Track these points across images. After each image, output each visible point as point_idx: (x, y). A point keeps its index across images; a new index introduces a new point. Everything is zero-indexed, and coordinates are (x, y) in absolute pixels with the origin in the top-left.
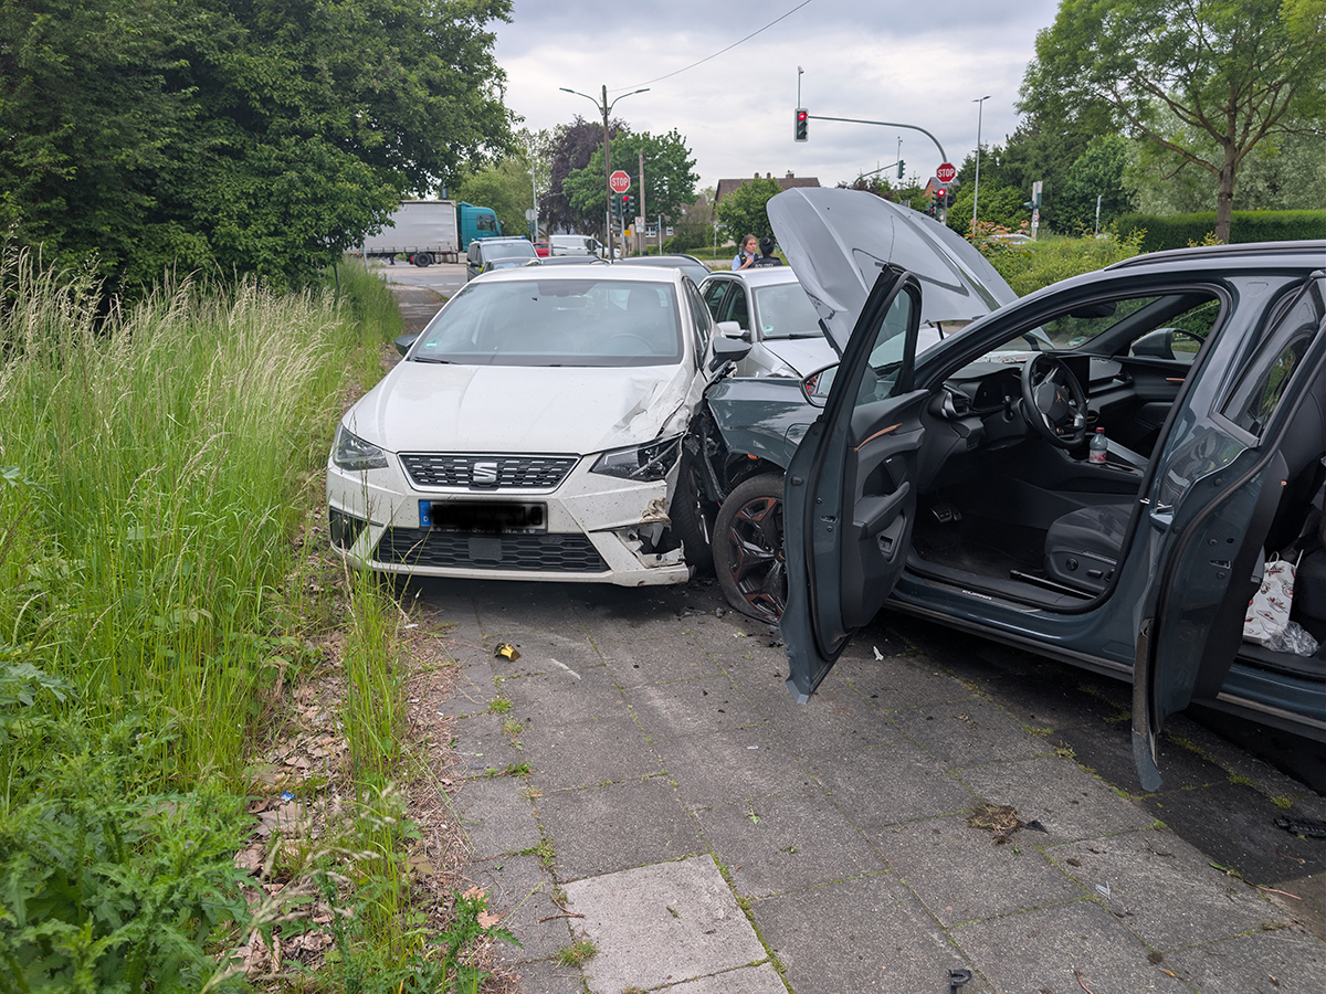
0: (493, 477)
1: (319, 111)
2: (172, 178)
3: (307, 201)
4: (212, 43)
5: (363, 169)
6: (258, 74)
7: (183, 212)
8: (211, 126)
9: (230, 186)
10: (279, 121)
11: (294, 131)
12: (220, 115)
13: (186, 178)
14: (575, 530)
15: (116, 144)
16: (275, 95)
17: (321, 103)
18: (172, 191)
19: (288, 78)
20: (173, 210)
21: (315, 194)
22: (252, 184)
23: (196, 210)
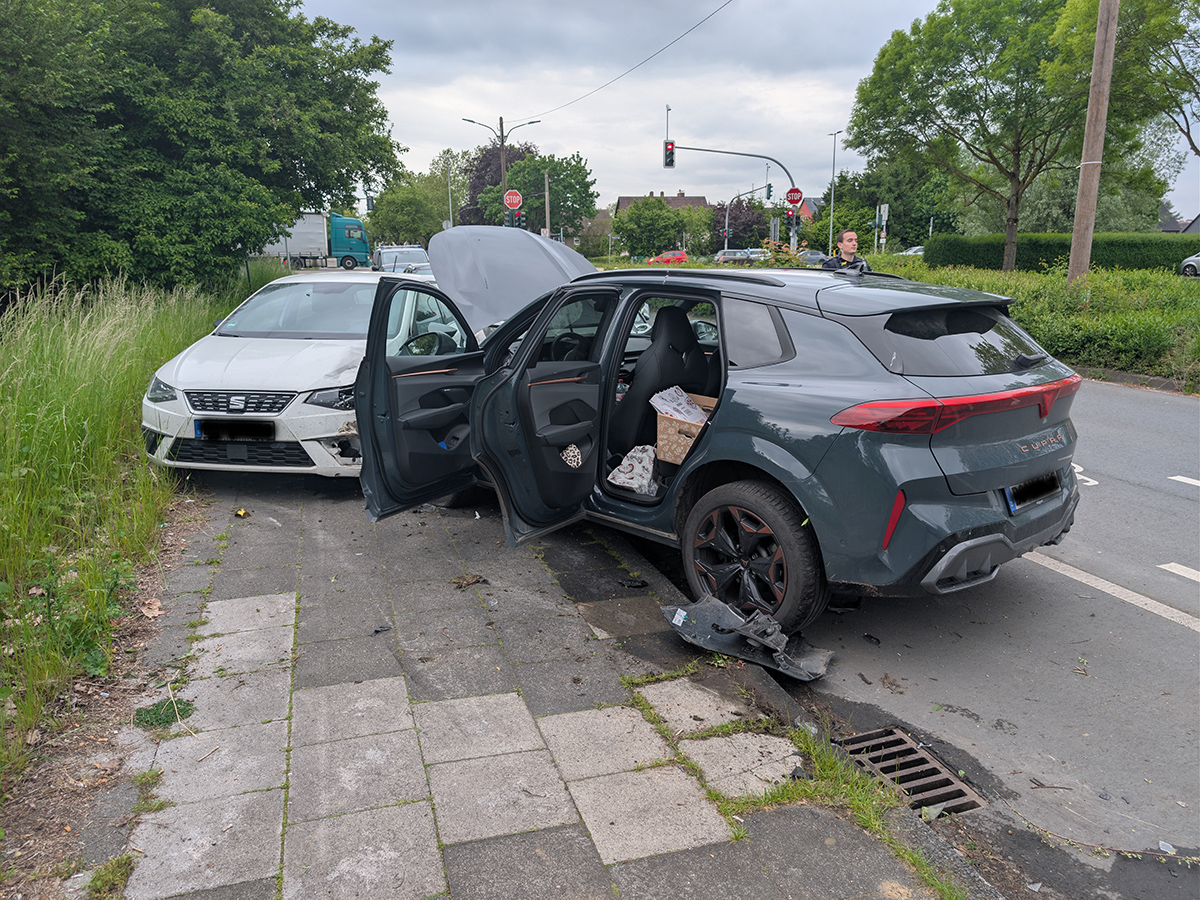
0: (242, 406)
1: (227, 144)
2: (102, 196)
3: (214, 216)
4: (138, 88)
5: (262, 191)
6: (176, 113)
7: (111, 223)
8: (136, 154)
9: (150, 204)
10: (193, 151)
11: (206, 159)
12: (144, 145)
13: (114, 196)
14: (293, 439)
15: (53, 169)
16: (190, 130)
17: (228, 137)
18: (101, 206)
19: (201, 117)
20: (101, 221)
21: (221, 210)
22: (168, 202)
23: (121, 222)
